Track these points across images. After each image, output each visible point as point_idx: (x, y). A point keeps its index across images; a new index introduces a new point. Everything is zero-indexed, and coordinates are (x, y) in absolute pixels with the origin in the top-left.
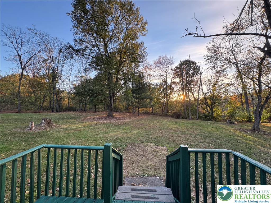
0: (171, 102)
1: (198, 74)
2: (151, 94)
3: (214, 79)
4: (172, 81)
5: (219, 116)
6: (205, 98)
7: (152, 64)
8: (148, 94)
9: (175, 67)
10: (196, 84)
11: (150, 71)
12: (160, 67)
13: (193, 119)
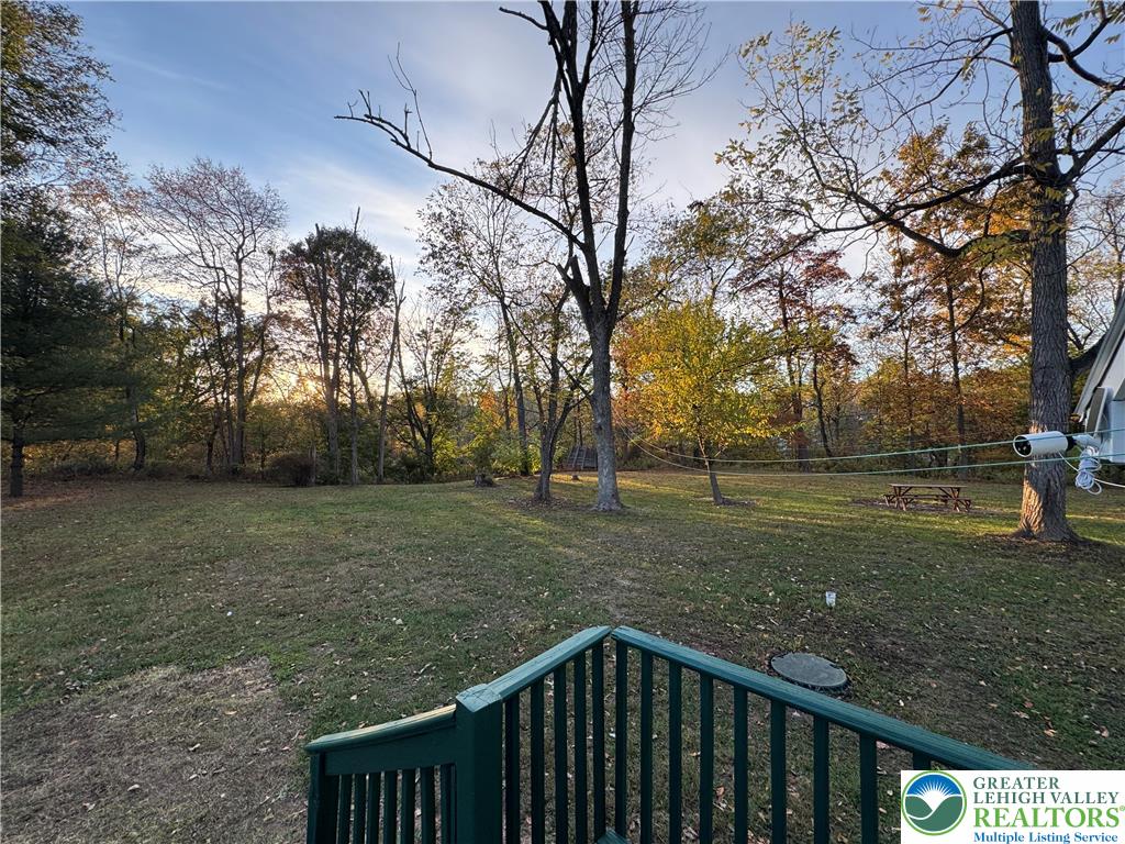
0: (260, 408)
1: (388, 304)
2: (129, 358)
3: (437, 331)
4: (269, 308)
5: (451, 461)
6: (408, 397)
7: (147, 187)
8: (113, 356)
9: (288, 245)
10: (377, 342)
11: (125, 224)
12: (200, 218)
13: (363, 481)
